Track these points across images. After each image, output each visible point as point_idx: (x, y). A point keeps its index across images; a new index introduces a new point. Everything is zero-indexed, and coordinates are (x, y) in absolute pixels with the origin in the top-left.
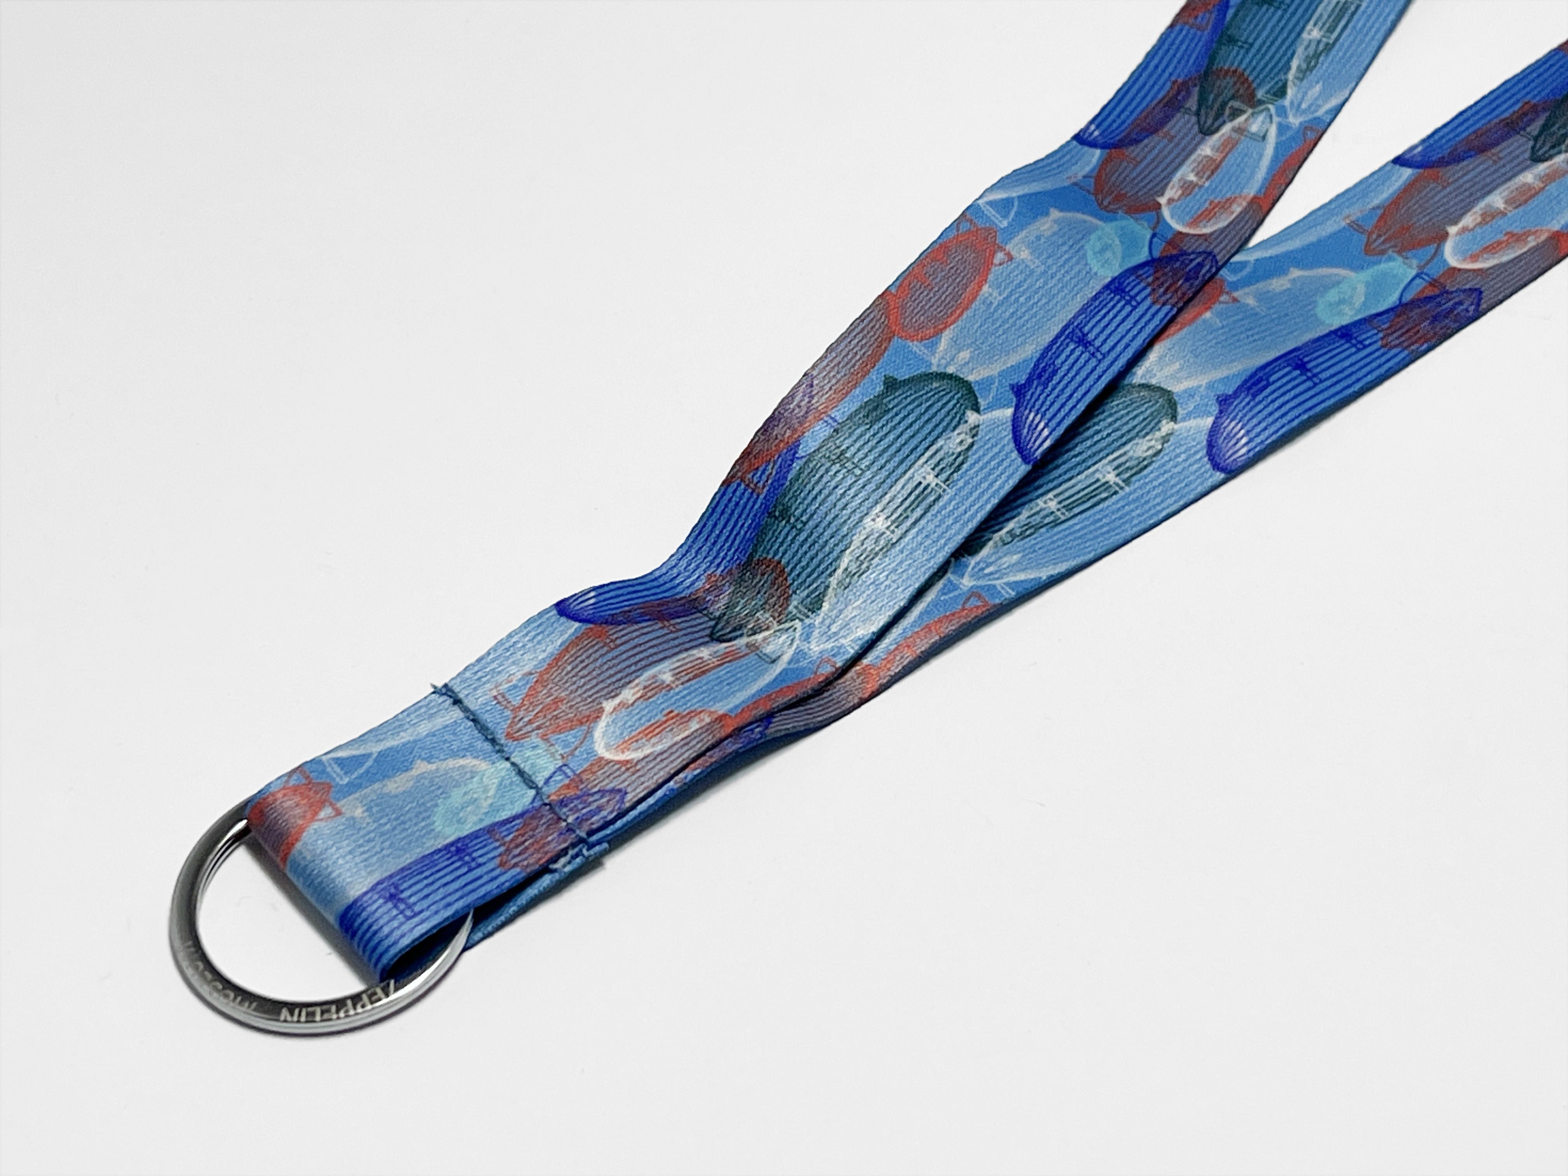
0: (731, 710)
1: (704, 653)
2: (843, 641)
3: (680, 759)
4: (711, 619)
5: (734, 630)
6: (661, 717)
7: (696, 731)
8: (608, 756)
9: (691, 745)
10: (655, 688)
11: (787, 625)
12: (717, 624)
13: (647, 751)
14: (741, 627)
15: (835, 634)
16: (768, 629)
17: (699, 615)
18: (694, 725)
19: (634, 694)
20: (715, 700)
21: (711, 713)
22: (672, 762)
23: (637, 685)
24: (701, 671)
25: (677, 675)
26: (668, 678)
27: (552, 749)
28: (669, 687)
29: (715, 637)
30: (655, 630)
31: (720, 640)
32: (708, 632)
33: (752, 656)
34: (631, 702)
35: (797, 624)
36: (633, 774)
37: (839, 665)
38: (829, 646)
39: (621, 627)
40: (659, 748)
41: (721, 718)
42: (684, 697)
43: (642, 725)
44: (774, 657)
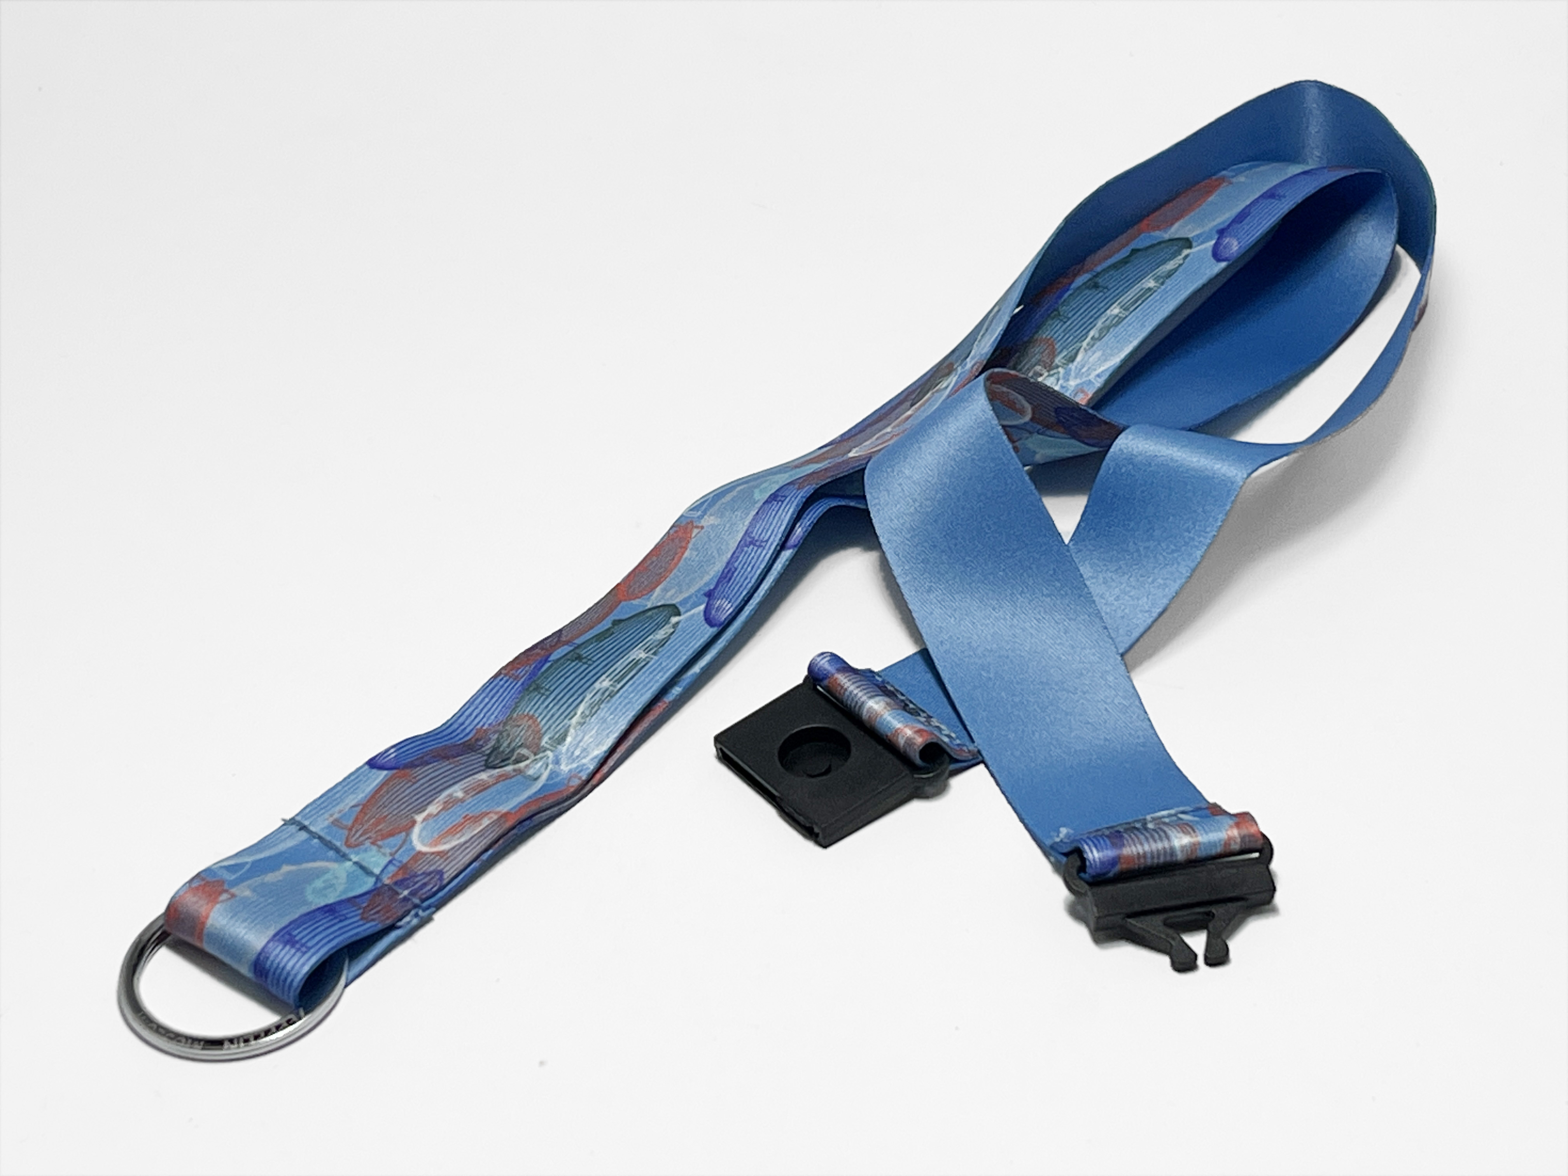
0: (512, 809)
1: (484, 776)
2: (584, 761)
3: (479, 846)
4: (484, 756)
5: (503, 761)
6: (461, 820)
7: (487, 826)
8: (425, 849)
9: (486, 835)
10: (451, 803)
11: (541, 755)
12: (489, 758)
13: (454, 843)
14: (508, 759)
15: (578, 757)
16: (527, 759)
17: (473, 753)
18: (486, 822)
19: (437, 808)
20: (498, 804)
21: (496, 813)
22: (475, 847)
23: (438, 802)
24: (484, 787)
25: (466, 792)
26: (460, 795)
27: (383, 850)
28: (462, 800)
29: (488, 766)
30: (444, 766)
31: (494, 767)
32: (483, 763)
33: (519, 777)
34: (435, 813)
35: (549, 753)
36: (446, 860)
37: (584, 778)
38: (574, 765)
39: (418, 768)
40: (463, 840)
41: (505, 816)
42: (474, 805)
43: (447, 827)
44: (535, 776)
